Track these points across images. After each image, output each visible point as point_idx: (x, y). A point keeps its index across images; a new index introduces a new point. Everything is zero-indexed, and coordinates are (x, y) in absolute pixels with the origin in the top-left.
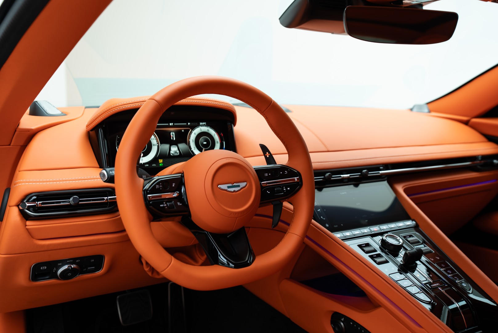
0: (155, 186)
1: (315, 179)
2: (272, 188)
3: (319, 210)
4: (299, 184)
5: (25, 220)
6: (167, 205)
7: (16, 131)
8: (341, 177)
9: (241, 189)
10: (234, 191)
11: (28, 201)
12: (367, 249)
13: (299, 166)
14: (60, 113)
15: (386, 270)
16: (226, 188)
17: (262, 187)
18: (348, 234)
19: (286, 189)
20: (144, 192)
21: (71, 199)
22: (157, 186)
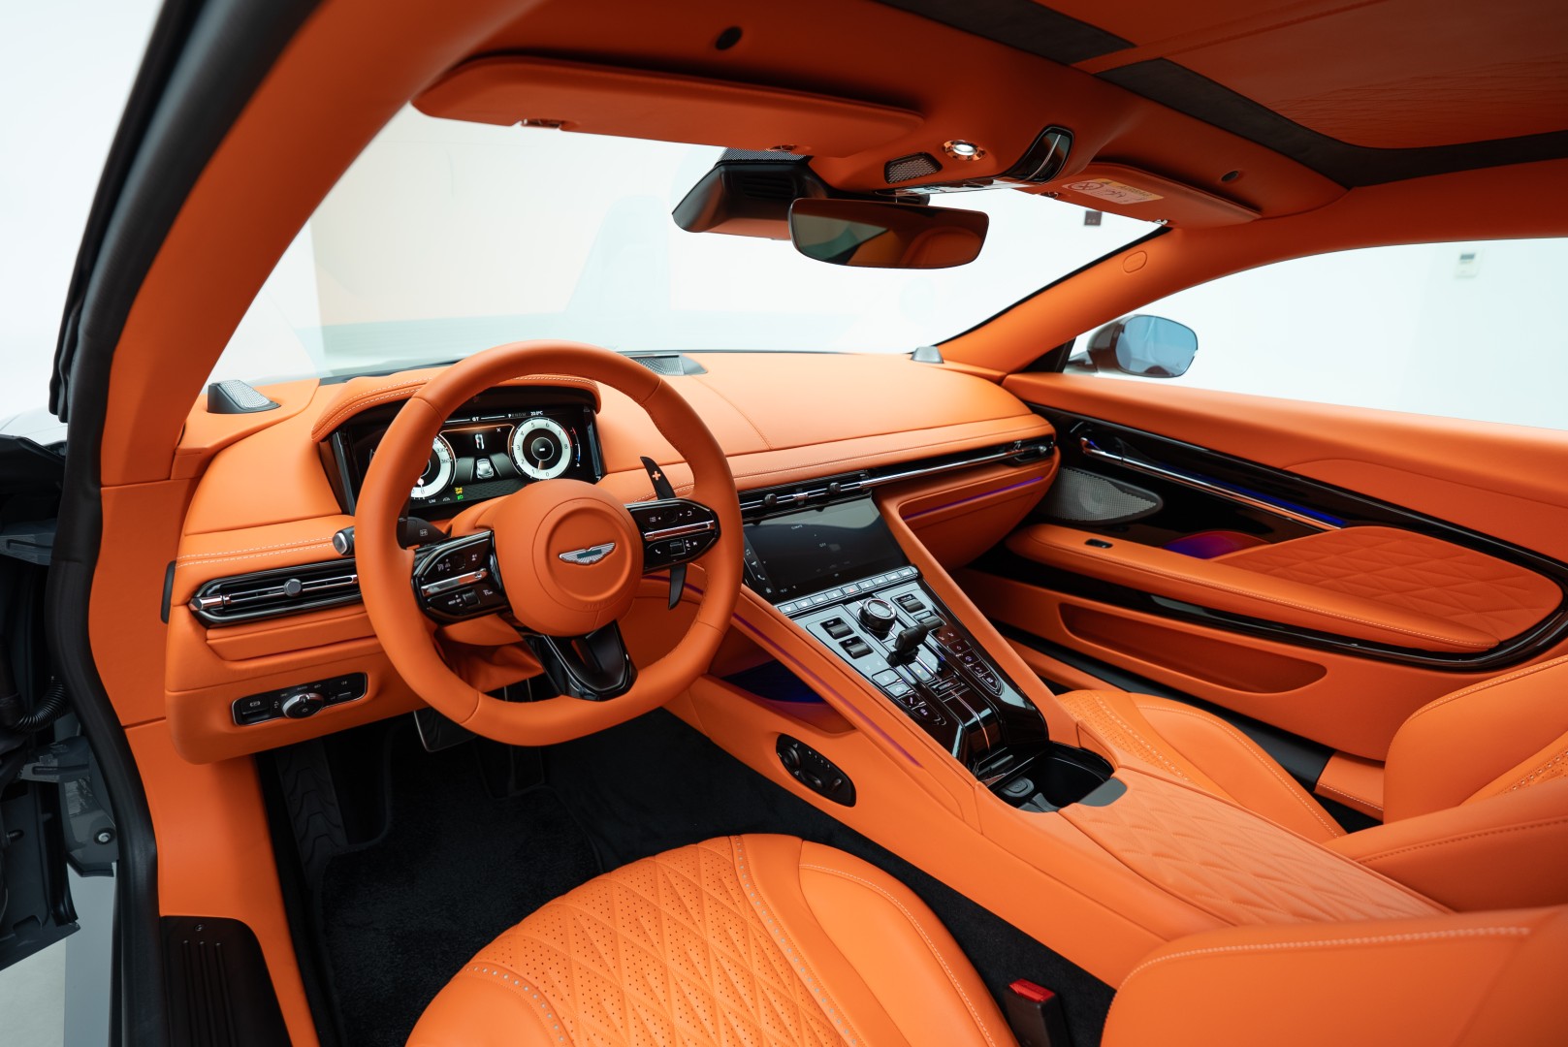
0: (436, 566)
1: (742, 507)
2: (663, 544)
3: (754, 563)
4: (715, 534)
5: (204, 629)
6: (462, 599)
7: (174, 454)
8: (792, 497)
9: (605, 556)
10: (591, 563)
11: (204, 596)
12: (836, 630)
13: (714, 499)
14: (268, 402)
15: (868, 668)
16: (575, 559)
17: (646, 543)
18: (804, 603)
19: (691, 544)
20: (414, 581)
21: (287, 585)
22: (441, 567)
